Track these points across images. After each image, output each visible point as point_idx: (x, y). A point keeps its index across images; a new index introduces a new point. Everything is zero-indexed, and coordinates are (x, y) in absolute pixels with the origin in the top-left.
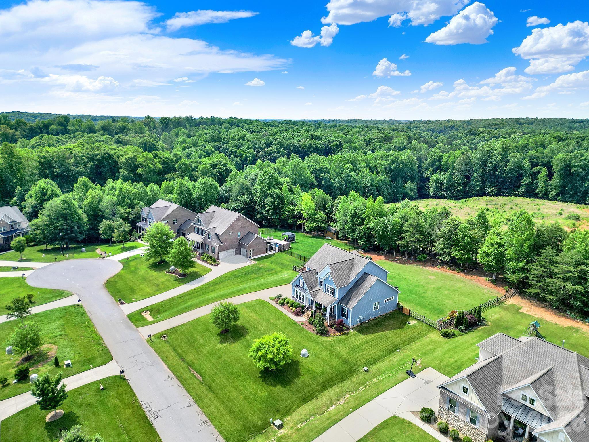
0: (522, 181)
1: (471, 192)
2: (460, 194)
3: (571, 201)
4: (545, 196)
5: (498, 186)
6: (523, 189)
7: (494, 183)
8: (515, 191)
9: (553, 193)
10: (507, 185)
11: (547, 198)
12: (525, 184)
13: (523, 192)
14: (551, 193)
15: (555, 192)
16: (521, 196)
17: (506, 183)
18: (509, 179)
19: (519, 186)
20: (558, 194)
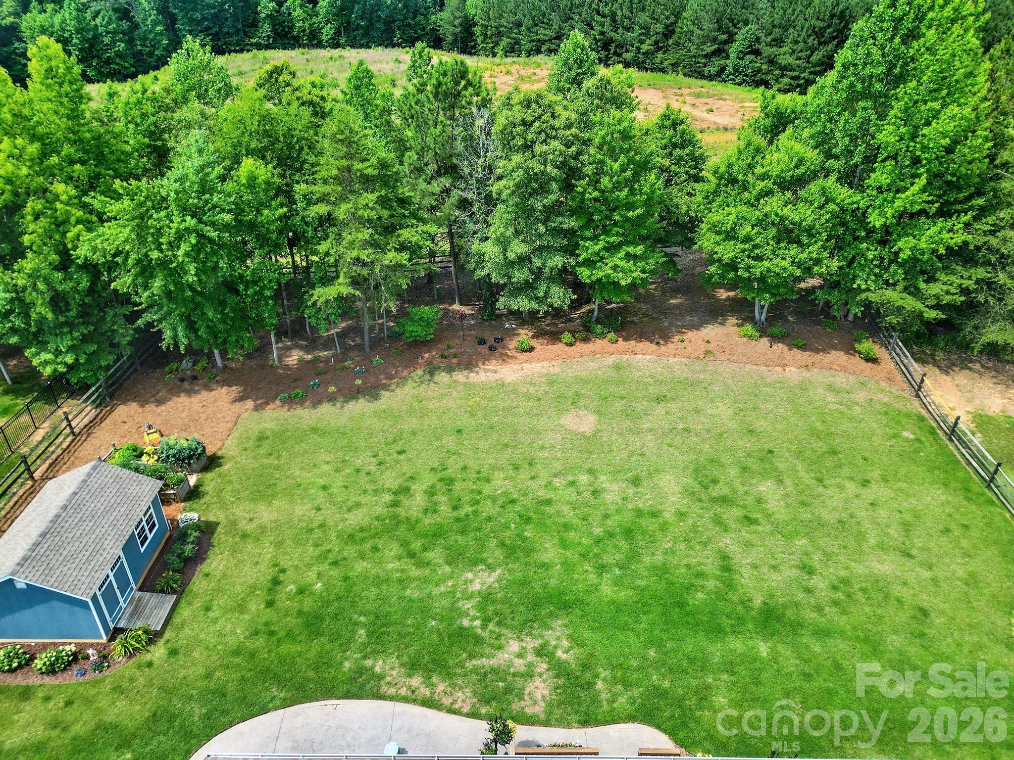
0: (259, 8)
1: (151, 54)
2: (127, 65)
3: (368, 43)
4: (314, 40)
5: (208, 28)
6: (266, 29)
7: (199, 22)
8: (250, 37)
9: (327, 31)
10: (229, 23)
11: (320, 45)
12: (268, 16)
13: (269, 37)
14: (324, 31)
15: (331, 29)
16: (268, 47)
17: (226, 19)
18: (230, 7)
19: (255, 24)
20: (338, 33)
